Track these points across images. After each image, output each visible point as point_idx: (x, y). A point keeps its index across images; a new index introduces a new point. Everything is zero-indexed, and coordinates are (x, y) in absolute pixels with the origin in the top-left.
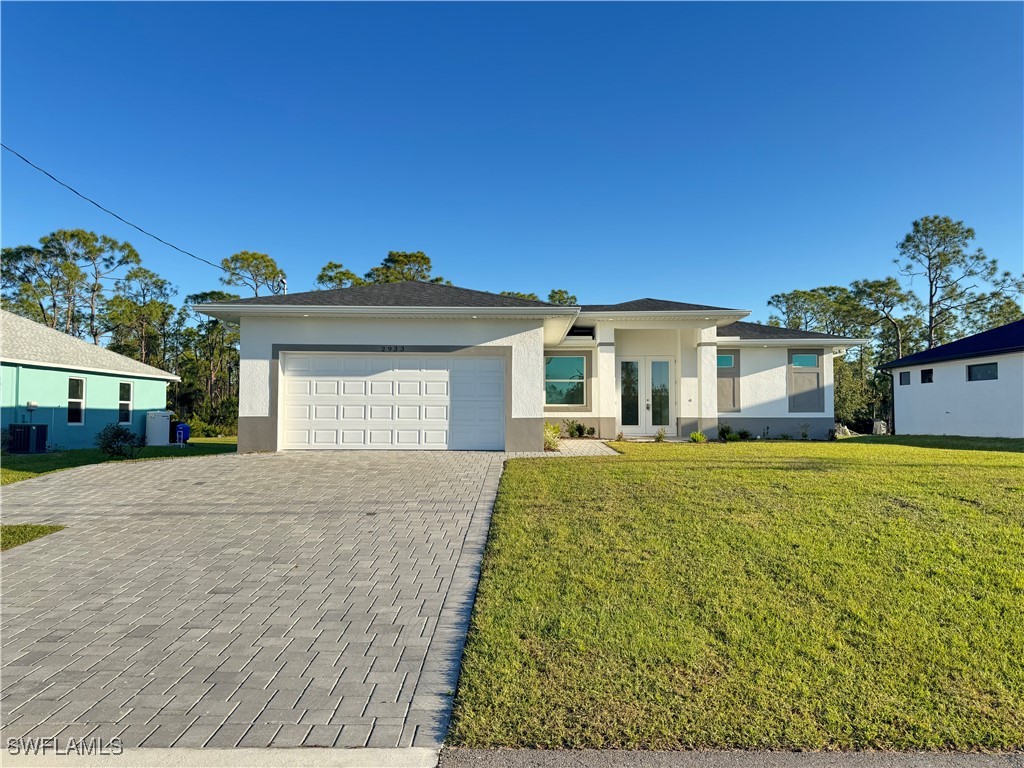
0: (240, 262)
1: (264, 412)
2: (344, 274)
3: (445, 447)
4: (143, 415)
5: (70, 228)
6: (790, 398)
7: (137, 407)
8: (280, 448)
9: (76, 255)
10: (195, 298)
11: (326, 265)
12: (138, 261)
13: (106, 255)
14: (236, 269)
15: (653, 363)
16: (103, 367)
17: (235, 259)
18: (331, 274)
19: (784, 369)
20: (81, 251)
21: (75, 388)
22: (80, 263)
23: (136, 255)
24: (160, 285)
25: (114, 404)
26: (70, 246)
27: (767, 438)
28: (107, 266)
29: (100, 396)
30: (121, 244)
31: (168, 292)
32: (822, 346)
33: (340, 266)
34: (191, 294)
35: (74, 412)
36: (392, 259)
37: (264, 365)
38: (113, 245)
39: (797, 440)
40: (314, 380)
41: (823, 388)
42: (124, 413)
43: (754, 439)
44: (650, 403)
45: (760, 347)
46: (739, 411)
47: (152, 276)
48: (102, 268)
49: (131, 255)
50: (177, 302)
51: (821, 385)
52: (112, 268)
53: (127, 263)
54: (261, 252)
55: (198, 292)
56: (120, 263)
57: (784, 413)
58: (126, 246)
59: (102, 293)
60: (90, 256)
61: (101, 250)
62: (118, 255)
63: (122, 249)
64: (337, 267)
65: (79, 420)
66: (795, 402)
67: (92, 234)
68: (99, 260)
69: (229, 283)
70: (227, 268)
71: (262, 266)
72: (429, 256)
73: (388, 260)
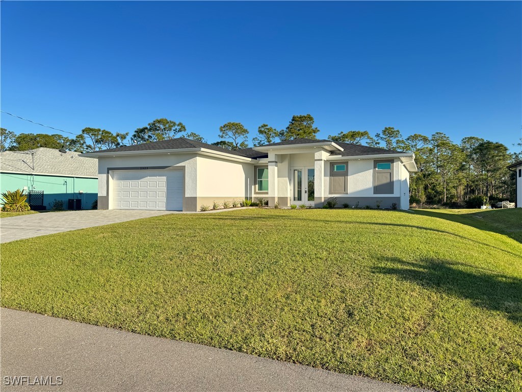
0: (228, 127)
1: (105, 194)
2: (269, 129)
3: (165, 209)
6: (374, 187)
8: (110, 208)
11: (260, 125)
12: (185, 130)
13: (174, 128)
14: (225, 131)
15: (308, 170)
17: (225, 126)
19: (371, 171)
27: (357, 208)
28: (175, 133)
30: (177, 123)
32: (393, 158)
38: (175, 124)
39: (374, 209)
40: (122, 182)
41: (393, 182)
43: (351, 208)
44: (307, 190)
45: (356, 160)
46: (347, 193)
49: (182, 128)
51: (392, 180)
53: (181, 131)
54: (236, 122)
57: (370, 194)
58: (180, 124)
62: (178, 128)
63: (178, 125)
66: (377, 189)
67: (166, 120)
69: (223, 137)
70: (221, 130)
71: (238, 129)
72: (312, 116)
73: (293, 120)
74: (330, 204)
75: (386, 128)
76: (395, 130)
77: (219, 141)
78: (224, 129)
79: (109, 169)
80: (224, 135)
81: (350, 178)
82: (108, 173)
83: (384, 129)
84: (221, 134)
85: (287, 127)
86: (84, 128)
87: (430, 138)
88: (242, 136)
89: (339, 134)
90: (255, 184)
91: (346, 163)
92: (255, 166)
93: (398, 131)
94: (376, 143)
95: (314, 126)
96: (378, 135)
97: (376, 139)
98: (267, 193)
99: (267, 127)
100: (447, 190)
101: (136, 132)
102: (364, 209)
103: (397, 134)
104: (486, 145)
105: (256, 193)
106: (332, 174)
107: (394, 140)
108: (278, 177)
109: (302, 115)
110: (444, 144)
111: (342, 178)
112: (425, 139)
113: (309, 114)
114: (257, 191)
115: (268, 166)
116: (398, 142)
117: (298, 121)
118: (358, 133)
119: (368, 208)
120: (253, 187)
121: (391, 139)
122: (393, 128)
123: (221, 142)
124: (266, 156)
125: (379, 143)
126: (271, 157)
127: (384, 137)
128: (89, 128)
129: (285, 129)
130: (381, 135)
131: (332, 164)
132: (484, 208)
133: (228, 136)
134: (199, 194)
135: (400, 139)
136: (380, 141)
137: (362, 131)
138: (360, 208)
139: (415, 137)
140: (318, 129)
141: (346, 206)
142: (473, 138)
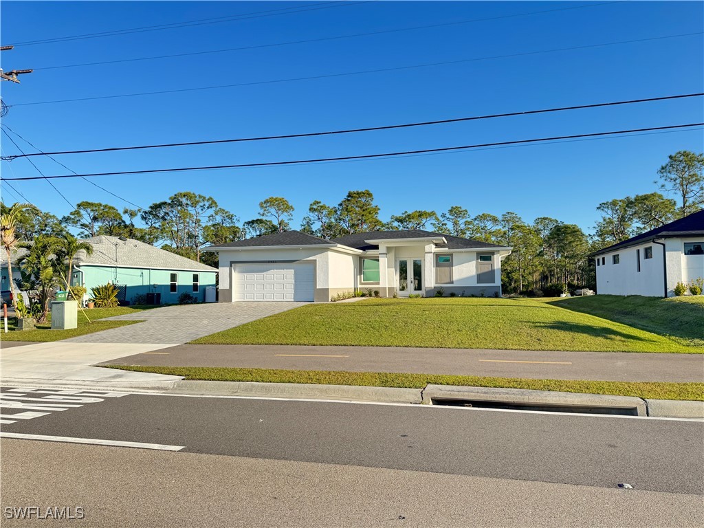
0: (270, 202)
1: (227, 287)
2: (322, 207)
3: (293, 300)
4: (204, 288)
5: (183, 192)
6: (477, 276)
7: (202, 284)
8: (233, 300)
9: (187, 204)
10: (248, 223)
11: (312, 202)
12: (217, 206)
13: (202, 204)
14: (266, 207)
16: (185, 268)
17: (266, 202)
18: (315, 207)
19: (474, 262)
20: (189, 203)
21: (173, 277)
22: (190, 208)
23: (216, 203)
24: (230, 217)
25: (191, 283)
26: (184, 200)
27: (463, 296)
28: (202, 210)
29: (185, 280)
30: (207, 198)
31: (234, 221)
33: (320, 202)
34: (247, 221)
35: (173, 287)
36: (350, 195)
37: (227, 269)
38: (204, 199)
39: (479, 297)
40: (245, 274)
42: (195, 287)
43: (458, 296)
46: (452, 283)
47: (226, 213)
48: (199, 210)
49: (213, 203)
50: (240, 225)
51: (493, 269)
52: (204, 210)
53: (212, 207)
54: (280, 197)
55: (250, 220)
56: (208, 208)
57: (474, 283)
58: (210, 199)
59: (200, 224)
60: (194, 205)
61: (198, 202)
62: (207, 204)
63: (208, 200)
64: (318, 203)
65: (175, 291)
66: (481, 277)
67: (194, 194)
68: (198, 206)
69: (263, 215)
70: (262, 207)
71: (281, 205)
72: (371, 192)
73: (348, 196)
74: (439, 293)
75: (452, 207)
76: (463, 209)
77: (255, 219)
78: (265, 206)
79: (232, 263)
80: (265, 212)
81: (455, 269)
82: (231, 266)
83: (450, 209)
84: (262, 212)
85: (339, 203)
86: (79, 202)
87: (500, 218)
88: (285, 213)
89: (403, 214)
90: (360, 274)
91: (451, 255)
92: (360, 257)
93: (466, 211)
94: (443, 224)
95: (374, 204)
96: (444, 216)
97: (441, 219)
98: (379, 284)
99: (320, 205)
100: (523, 276)
101: (151, 207)
102: (469, 297)
103: (464, 214)
104: (563, 230)
105: (361, 284)
106: (438, 265)
107: (461, 221)
108: (388, 267)
109: (360, 191)
110: (518, 227)
111: (447, 269)
112: (495, 220)
113: (367, 189)
114: (362, 281)
115: (378, 257)
116: (466, 223)
117: (355, 197)
118: (425, 213)
119: (473, 296)
120: (358, 276)
121: (458, 219)
122: (460, 208)
123: (258, 220)
124: (376, 247)
125: (445, 224)
126: (382, 249)
127: (451, 217)
128: (87, 202)
129: (337, 206)
130: (448, 215)
131: (437, 255)
132: (564, 296)
133: (269, 214)
134: (330, 286)
135: (469, 220)
136: (446, 222)
137: (429, 211)
138: (466, 297)
139: (483, 217)
140: (378, 207)
141: (453, 295)
142: (545, 219)
